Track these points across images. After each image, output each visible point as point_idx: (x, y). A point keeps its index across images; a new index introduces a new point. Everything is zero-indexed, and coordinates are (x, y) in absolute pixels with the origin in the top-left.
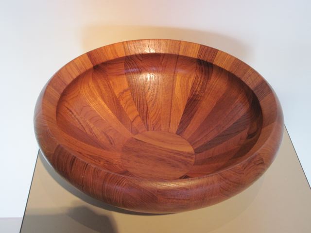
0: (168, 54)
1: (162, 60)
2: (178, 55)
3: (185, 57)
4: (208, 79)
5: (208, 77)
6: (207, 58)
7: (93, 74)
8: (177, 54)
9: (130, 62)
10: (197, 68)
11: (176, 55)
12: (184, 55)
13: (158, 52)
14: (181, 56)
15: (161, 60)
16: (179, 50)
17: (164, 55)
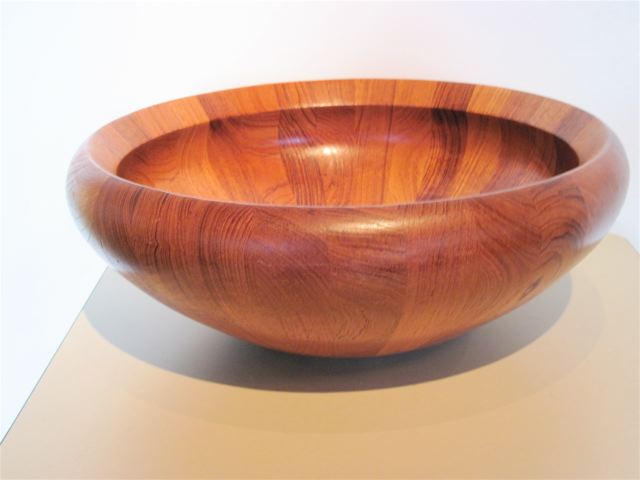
0: (371, 107)
1: (360, 122)
2: (392, 107)
3: (407, 109)
4: (459, 152)
5: (459, 147)
6: (454, 104)
7: (209, 141)
8: (389, 104)
9: (292, 129)
10: (433, 133)
11: (387, 107)
12: (405, 103)
13: (349, 103)
14: (399, 108)
15: (357, 124)
16: (393, 97)
17: (362, 108)
